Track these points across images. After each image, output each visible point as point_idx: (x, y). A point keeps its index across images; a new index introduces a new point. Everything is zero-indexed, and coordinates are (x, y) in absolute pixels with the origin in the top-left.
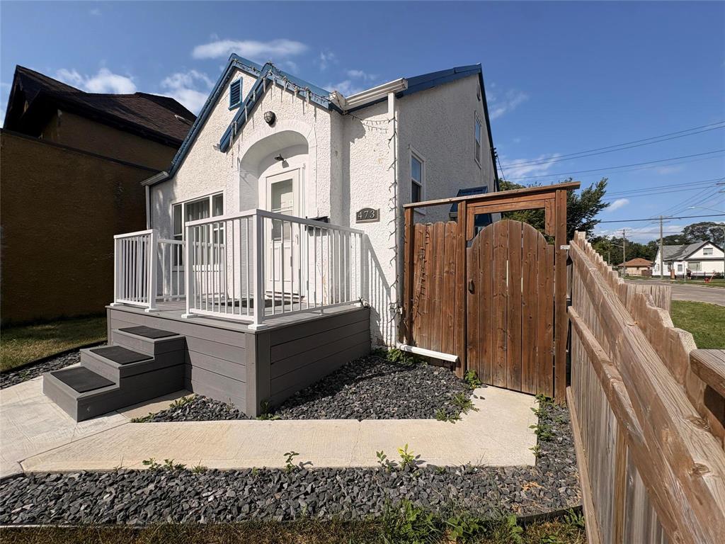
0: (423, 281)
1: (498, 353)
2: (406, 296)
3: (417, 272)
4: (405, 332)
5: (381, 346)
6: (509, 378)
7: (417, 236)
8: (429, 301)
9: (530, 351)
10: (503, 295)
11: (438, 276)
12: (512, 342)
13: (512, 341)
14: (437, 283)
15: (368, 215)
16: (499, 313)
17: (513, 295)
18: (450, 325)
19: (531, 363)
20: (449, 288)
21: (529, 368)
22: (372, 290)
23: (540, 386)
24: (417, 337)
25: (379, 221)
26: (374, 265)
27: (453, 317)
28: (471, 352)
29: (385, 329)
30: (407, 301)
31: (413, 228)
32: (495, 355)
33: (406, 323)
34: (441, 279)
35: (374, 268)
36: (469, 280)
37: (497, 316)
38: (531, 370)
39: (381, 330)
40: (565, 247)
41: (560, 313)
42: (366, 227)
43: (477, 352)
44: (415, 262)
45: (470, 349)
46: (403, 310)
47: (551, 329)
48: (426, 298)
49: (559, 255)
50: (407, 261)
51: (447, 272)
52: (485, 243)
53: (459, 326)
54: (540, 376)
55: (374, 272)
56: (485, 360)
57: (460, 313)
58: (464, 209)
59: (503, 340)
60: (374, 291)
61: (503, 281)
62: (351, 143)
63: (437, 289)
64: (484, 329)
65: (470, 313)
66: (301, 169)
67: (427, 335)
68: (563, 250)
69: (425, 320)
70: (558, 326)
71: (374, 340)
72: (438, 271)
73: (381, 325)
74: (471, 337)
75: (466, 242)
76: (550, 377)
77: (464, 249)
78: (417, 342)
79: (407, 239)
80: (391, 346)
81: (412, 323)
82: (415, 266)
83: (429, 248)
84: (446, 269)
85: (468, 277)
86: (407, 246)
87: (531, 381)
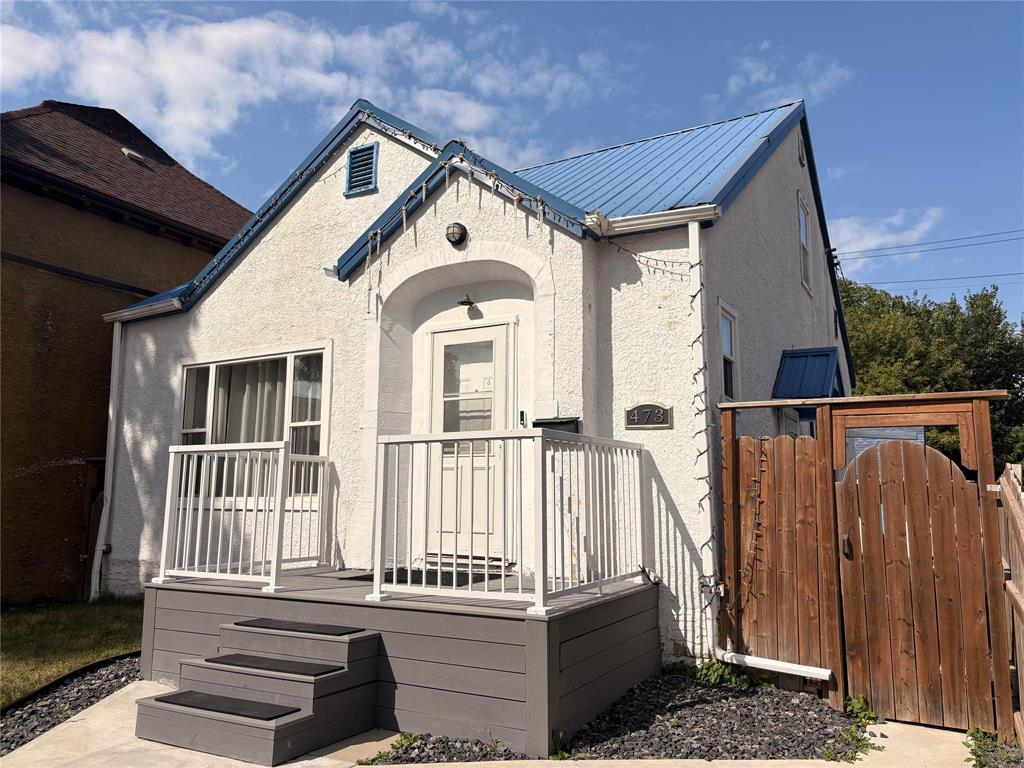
0: (758, 536)
1: (900, 663)
2: (729, 563)
3: (747, 521)
4: (729, 629)
5: (682, 658)
6: (922, 704)
7: (744, 457)
8: (772, 572)
9: (952, 655)
10: (902, 563)
11: (785, 529)
12: (924, 642)
13: (924, 639)
14: (784, 540)
15: (650, 416)
16: (898, 593)
17: (918, 562)
18: (812, 615)
19: (957, 677)
20: (807, 550)
21: (953, 684)
22: (661, 553)
23: (973, 715)
24: (752, 638)
25: (671, 428)
26: (663, 506)
27: (816, 599)
28: (853, 663)
29: (689, 624)
30: (730, 573)
31: (736, 443)
32: (895, 667)
33: (731, 612)
34: (792, 533)
35: (664, 513)
36: (843, 537)
37: (894, 598)
38: (958, 689)
39: (681, 626)
40: (992, 488)
41: (994, 591)
42: (646, 438)
43: (863, 662)
44: (742, 503)
45: (852, 657)
46: (726, 590)
47: (984, 619)
48: (764, 567)
49: (985, 499)
50: (729, 501)
51: (802, 522)
52: (865, 476)
53: (830, 615)
54: (971, 699)
55: (664, 519)
56: (878, 676)
57: (829, 593)
58: (826, 417)
59: (908, 640)
60: (665, 555)
61: (901, 538)
62: (614, 291)
63: (785, 552)
64: (874, 621)
65: (847, 593)
66: (512, 325)
67: (770, 634)
68: (991, 492)
69: (765, 607)
70: (994, 613)
71: (669, 647)
72: (784, 520)
73: (682, 618)
74: (853, 635)
75: (834, 472)
76: (988, 698)
77: (830, 485)
78: (751, 649)
79: (728, 463)
80: (702, 657)
81: (740, 612)
82: (742, 512)
83: (767, 479)
84: (800, 516)
85: (840, 532)
86: (727, 476)
87: (958, 707)
